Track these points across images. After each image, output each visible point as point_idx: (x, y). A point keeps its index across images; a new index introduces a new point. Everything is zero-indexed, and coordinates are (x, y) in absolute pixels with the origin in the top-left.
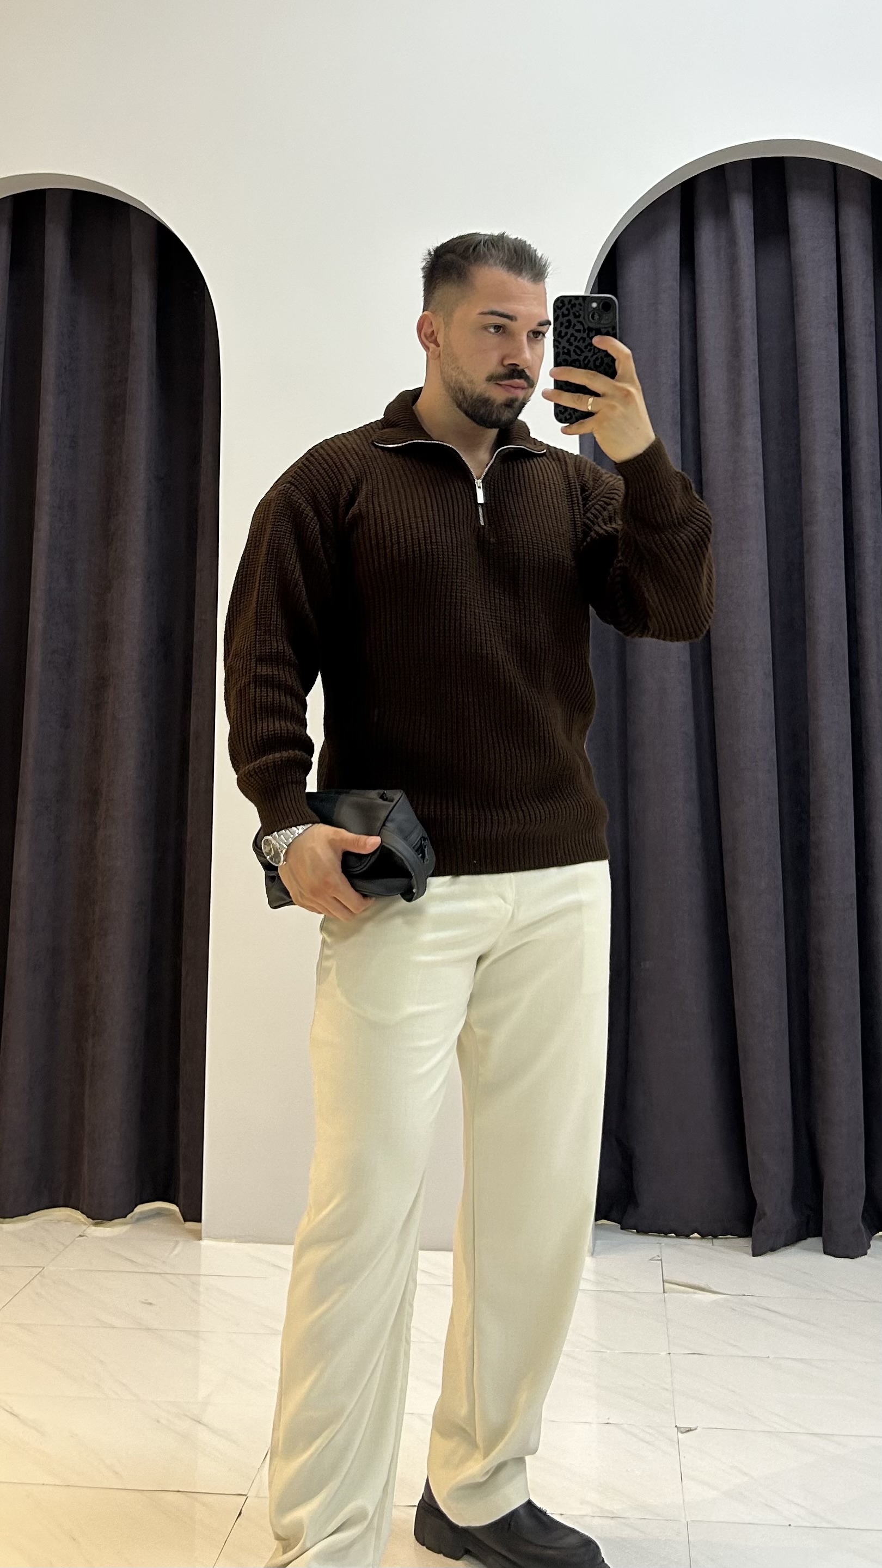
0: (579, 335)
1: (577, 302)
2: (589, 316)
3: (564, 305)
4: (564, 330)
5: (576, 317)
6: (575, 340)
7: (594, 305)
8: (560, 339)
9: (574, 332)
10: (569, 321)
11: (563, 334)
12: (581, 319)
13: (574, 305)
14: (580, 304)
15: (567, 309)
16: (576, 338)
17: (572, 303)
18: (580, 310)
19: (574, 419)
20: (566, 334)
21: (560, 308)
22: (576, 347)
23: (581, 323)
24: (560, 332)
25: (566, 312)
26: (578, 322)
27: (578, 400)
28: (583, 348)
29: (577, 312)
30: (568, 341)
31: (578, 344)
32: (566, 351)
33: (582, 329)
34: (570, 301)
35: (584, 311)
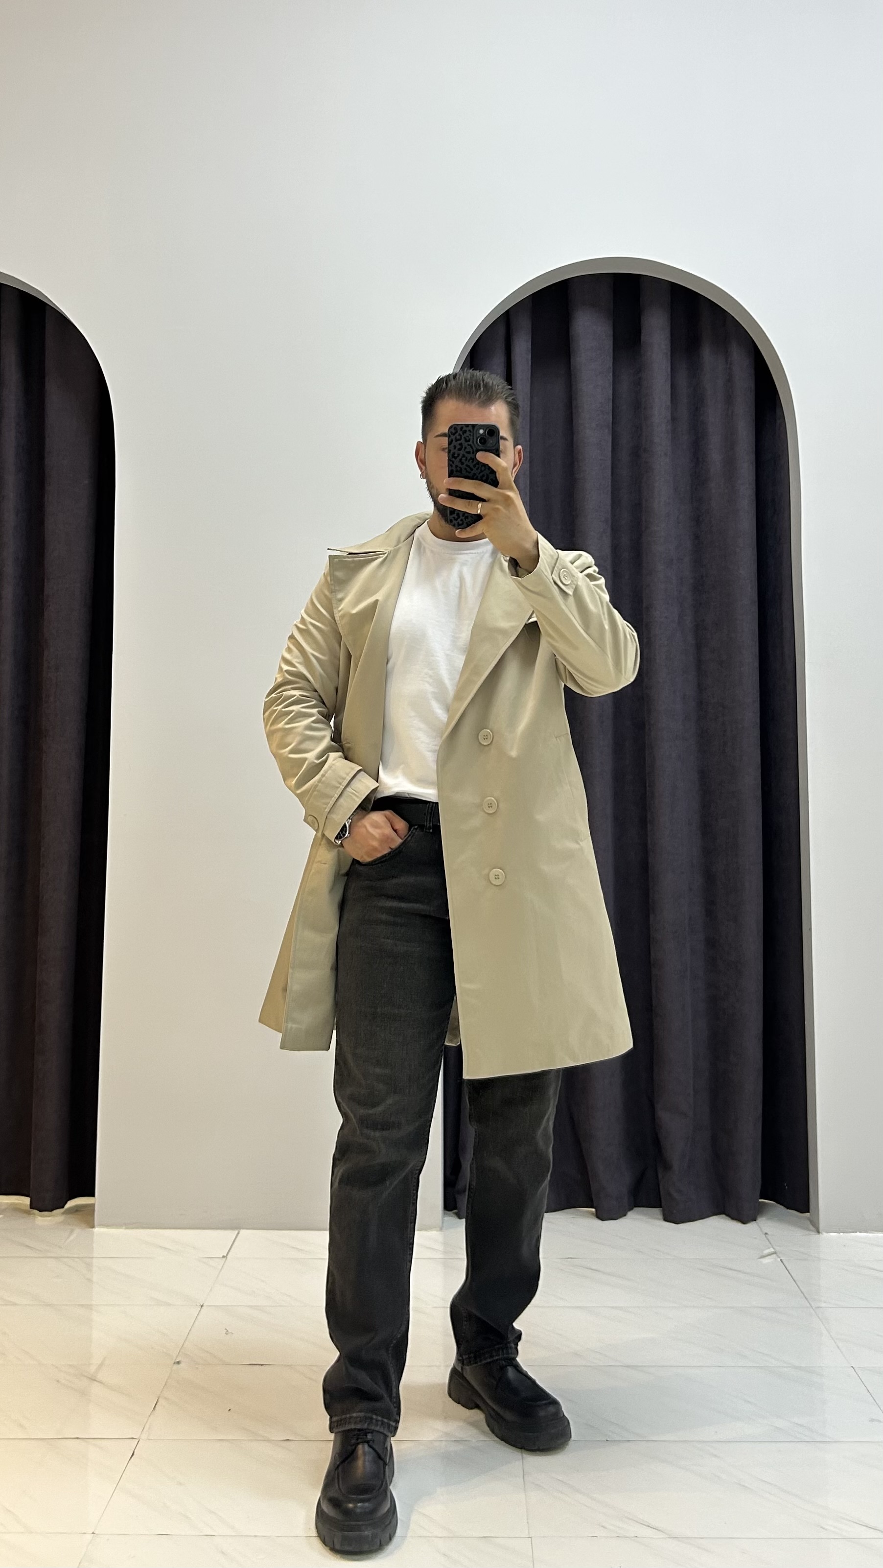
0: (469, 456)
1: (467, 429)
2: (477, 441)
3: (457, 432)
4: (456, 451)
5: (466, 441)
6: (466, 460)
7: (481, 431)
8: (453, 459)
9: (465, 454)
10: (461, 444)
11: (456, 455)
12: (469, 443)
13: (465, 432)
14: (470, 431)
15: (459, 435)
16: (467, 458)
17: (465, 428)
18: (470, 435)
19: (465, 525)
20: (459, 455)
21: (454, 434)
22: (467, 465)
23: (471, 447)
24: (454, 453)
25: (458, 437)
26: (468, 445)
27: (469, 505)
28: (472, 466)
29: (468, 437)
30: (461, 460)
31: (468, 464)
32: (459, 469)
33: (471, 451)
34: (462, 428)
35: (473, 436)
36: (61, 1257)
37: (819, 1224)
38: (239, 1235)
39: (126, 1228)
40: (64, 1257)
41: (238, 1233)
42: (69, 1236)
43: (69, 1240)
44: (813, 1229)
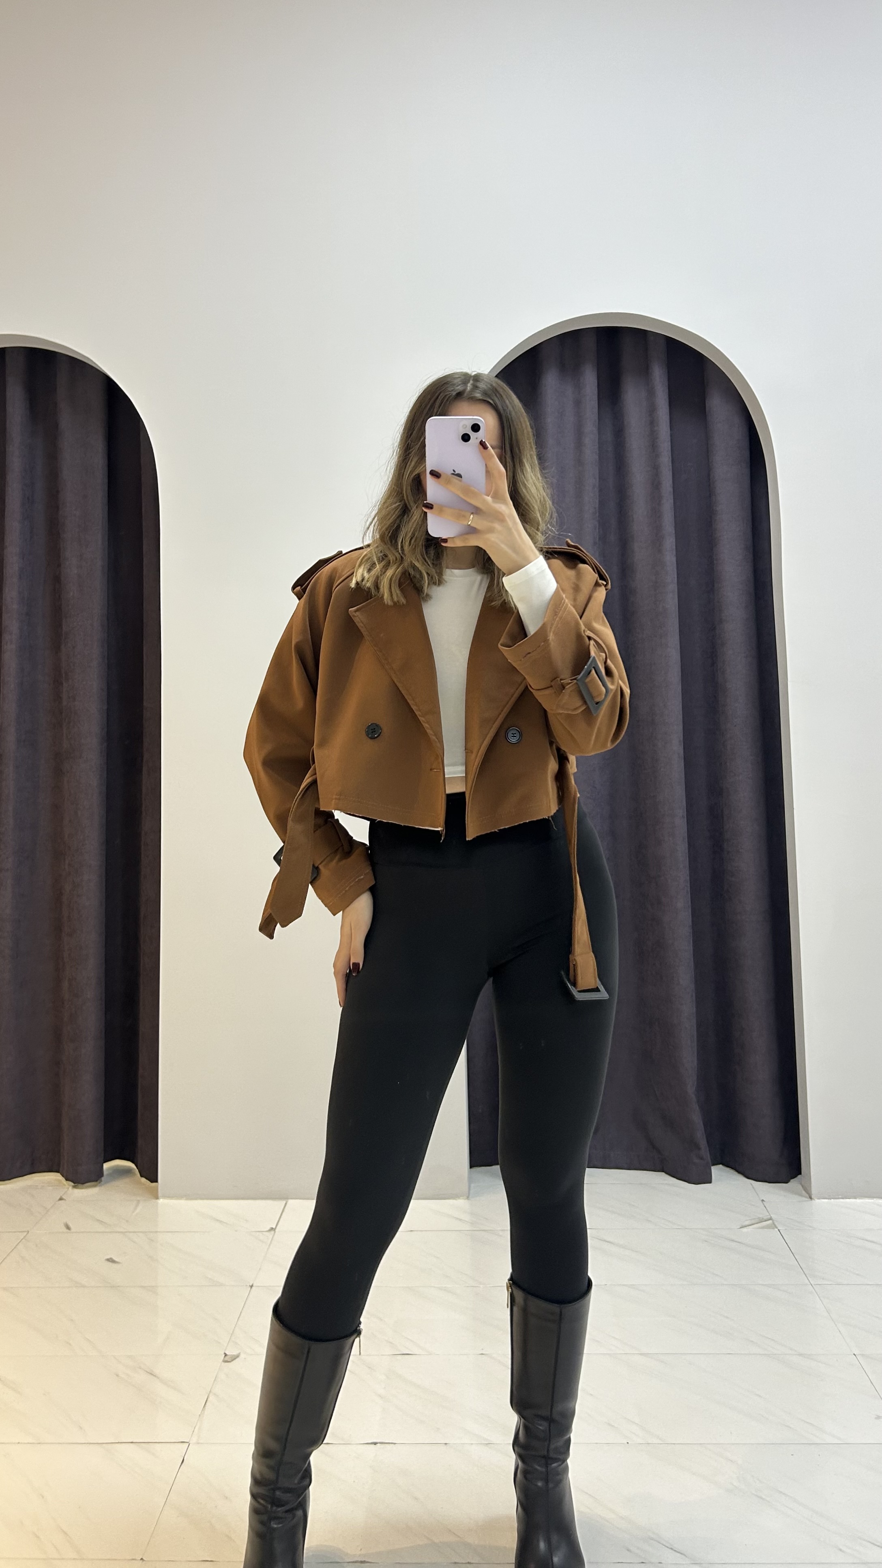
36: (127, 1232)
37: (811, 1192)
38: (288, 1204)
39: (187, 1199)
40: (130, 1232)
41: (286, 1204)
42: (135, 1209)
43: (135, 1213)
44: (807, 1195)
